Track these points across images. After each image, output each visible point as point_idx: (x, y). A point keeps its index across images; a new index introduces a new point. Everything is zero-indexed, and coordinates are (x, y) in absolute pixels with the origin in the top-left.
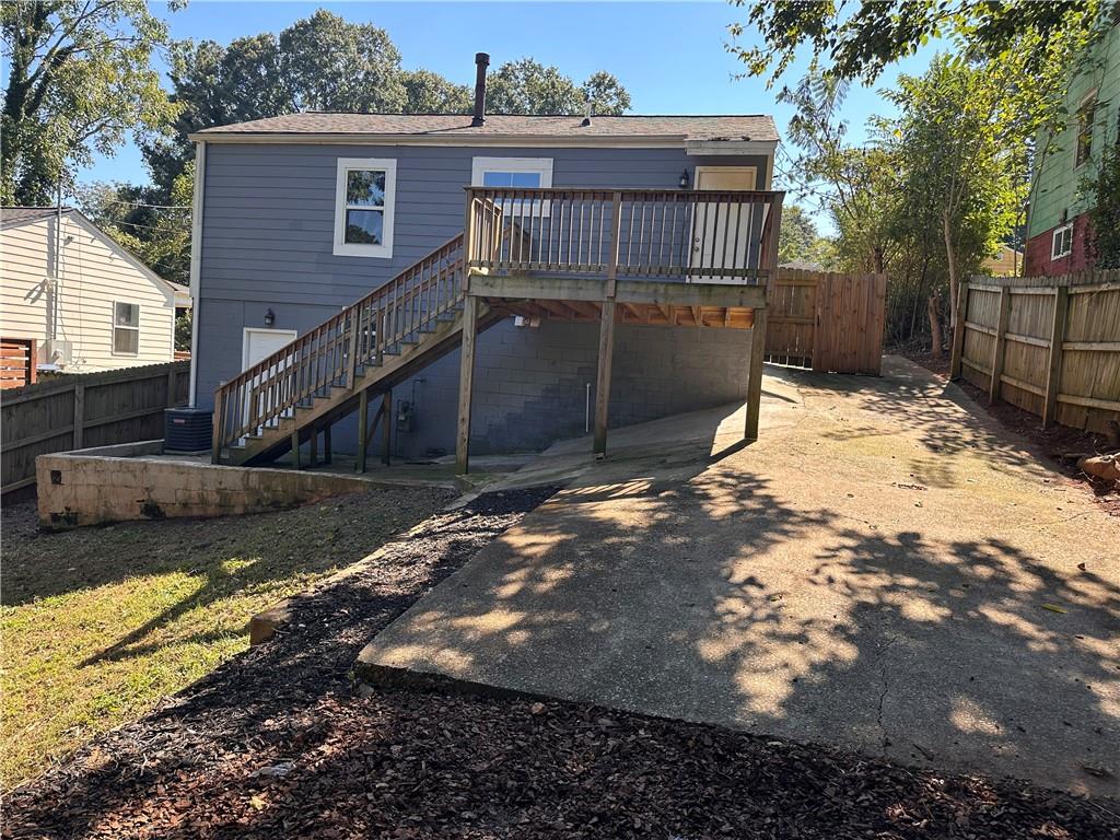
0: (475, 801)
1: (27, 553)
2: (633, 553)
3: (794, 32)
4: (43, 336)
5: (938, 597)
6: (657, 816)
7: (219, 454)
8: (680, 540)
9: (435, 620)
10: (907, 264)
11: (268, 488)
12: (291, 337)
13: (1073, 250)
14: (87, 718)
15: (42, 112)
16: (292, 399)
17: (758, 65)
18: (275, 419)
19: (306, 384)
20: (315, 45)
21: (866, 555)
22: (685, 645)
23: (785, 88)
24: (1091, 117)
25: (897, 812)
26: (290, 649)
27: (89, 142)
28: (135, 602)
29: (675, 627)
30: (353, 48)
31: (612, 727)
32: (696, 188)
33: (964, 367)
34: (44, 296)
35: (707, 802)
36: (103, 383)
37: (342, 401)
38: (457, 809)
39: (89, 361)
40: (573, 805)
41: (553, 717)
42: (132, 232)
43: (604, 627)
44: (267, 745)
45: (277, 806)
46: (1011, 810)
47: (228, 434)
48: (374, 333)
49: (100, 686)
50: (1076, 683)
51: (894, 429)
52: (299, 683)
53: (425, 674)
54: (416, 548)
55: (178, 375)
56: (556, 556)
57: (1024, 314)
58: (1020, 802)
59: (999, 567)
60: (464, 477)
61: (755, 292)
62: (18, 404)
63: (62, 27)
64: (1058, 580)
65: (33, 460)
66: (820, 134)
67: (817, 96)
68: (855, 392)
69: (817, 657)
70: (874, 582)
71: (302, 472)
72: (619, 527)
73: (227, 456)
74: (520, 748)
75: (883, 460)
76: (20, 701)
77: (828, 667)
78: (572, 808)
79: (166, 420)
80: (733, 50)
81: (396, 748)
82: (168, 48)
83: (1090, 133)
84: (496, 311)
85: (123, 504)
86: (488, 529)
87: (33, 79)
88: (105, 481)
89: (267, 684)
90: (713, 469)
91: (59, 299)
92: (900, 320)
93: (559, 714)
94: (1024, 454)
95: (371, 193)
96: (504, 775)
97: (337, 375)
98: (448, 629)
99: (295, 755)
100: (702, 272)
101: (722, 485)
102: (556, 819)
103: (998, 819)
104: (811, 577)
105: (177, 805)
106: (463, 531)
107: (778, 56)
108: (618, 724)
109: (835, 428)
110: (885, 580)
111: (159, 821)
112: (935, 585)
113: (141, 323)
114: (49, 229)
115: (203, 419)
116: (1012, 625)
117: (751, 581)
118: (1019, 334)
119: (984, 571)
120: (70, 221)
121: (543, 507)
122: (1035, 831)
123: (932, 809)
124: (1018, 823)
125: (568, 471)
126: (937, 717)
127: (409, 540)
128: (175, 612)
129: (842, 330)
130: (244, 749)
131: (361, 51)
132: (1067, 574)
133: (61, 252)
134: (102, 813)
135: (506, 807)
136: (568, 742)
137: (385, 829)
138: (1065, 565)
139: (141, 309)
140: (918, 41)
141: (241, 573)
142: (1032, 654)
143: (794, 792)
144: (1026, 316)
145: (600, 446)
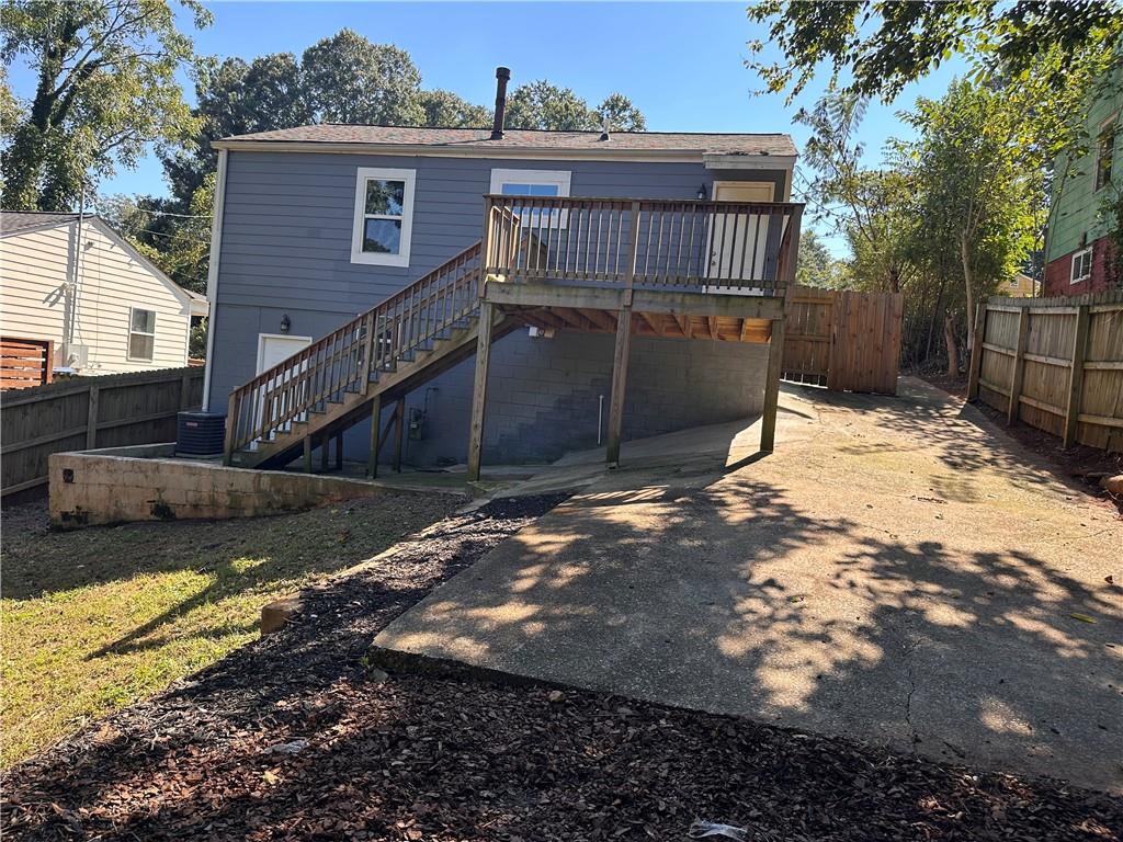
0: (493, 780)
1: (37, 550)
2: (651, 553)
3: (814, 49)
4: (60, 340)
5: (962, 603)
6: (681, 801)
7: (231, 457)
8: (697, 543)
9: (450, 610)
10: (923, 287)
11: (278, 491)
12: (305, 342)
13: (1092, 274)
14: (94, 708)
15: (67, 124)
16: (305, 404)
17: (777, 82)
18: (288, 424)
19: (320, 389)
20: (338, 64)
21: (888, 563)
22: (706, 641)
23: (802, 110)
24: (1111, 142)
25: (931, 804)
26: (301, 638)
27: (112, 153)
28: (143, 598)
29: (695, 624)
30: (375, 67)
31: (631, 716)
32: (713, 199)
33: (982, 389)
34: (62, 300)
35: (733, 788)
36: (118, 385)
37: (356, 406)
38: (476, 788)
39: (104, 366)
40: (594, 788)
41: (570, 705)
42: (151, 242)
43: (622, 621)
44: (279, 724)
45: (290, 781)
46: (1049, 807)
47: (240, 438)
48: (389, 341)
49: (106, 678)
50: (1109, 689)
51: (912, 446)
52: (311, 669)
53: (440, 660)
54: (429, 547)
55: (192, 379)
56: (571, 554)
57: (1044, 334)
58: (1058, 800)
59: (1024, 578)
60: (476, 484)
61: (774, 304)
62: (33, 403)
63: (89, 41)
64: (1085, 591)
65: (46, 460)
66: (836, 156)
67: (833, 118)
68: (871, 410)
69: (841, 656)
70: (896, 587)
71: (314, 476)
72: (634, 530)
73: (238, 460)
74: (539, 733)
75: (902, 475)
76: (26, 691)
77: (854, 666)
78: (594, 791)
79: (179, 422)
80: (752, 67)
81: (411, 729)
82: (193, 63)
83: (1110, 158)
84: (511, 319)
85: (134, 505)
86: (501, 531)
87: (60, 91)
88: (116, 481)
89: (280, 668)
90: (728, 479)
91: (77, 304)
92: (915, 342)
93: (578, 702)
94: (1045, 473)
95: (389, 206)
96: (523, 757)
97: (351, 381)
98: (464, 618)
99: (309, 734)
100: (719, 282)
101: (737, 493)
102: (576, 800)
103: (1036, 814)
104: (833, 581)
105: (188, 778)
106: (475, 532)
107: (797, 73)
108: (637, 713)
109: (852, 443)
110: (908, 586)
111: (169, 793)
112: (959, 592)
113: (156, 329)
114: (69, 235)
115: (215, 424)
116: (1040, 632)
117: (771, 583)
118: (1038, 354)
119: (1007, 581)
120: (91, 227)
121: (556, 510)
122: (1075, 828)
123: (967, 803)
124: (1057, 819)
125: (581, 479)
126: (968, 717)
127: (421, 540)
128: (184, 608)
129: (859, 348)
130: (256, 727)
131: (382, 71)
132: (1094, 587)
133: (81, 257)
134: (112, 784)
135: (525, 788)
136: (587, 730)
137: (401, 805)
138: (1092, 577)
139: (157, 316)
140: (941, 56)
141: (249, 571)
142: (1063, 660)
143: (823, 782)
144: (1047, 336)
145: (613, 456)
